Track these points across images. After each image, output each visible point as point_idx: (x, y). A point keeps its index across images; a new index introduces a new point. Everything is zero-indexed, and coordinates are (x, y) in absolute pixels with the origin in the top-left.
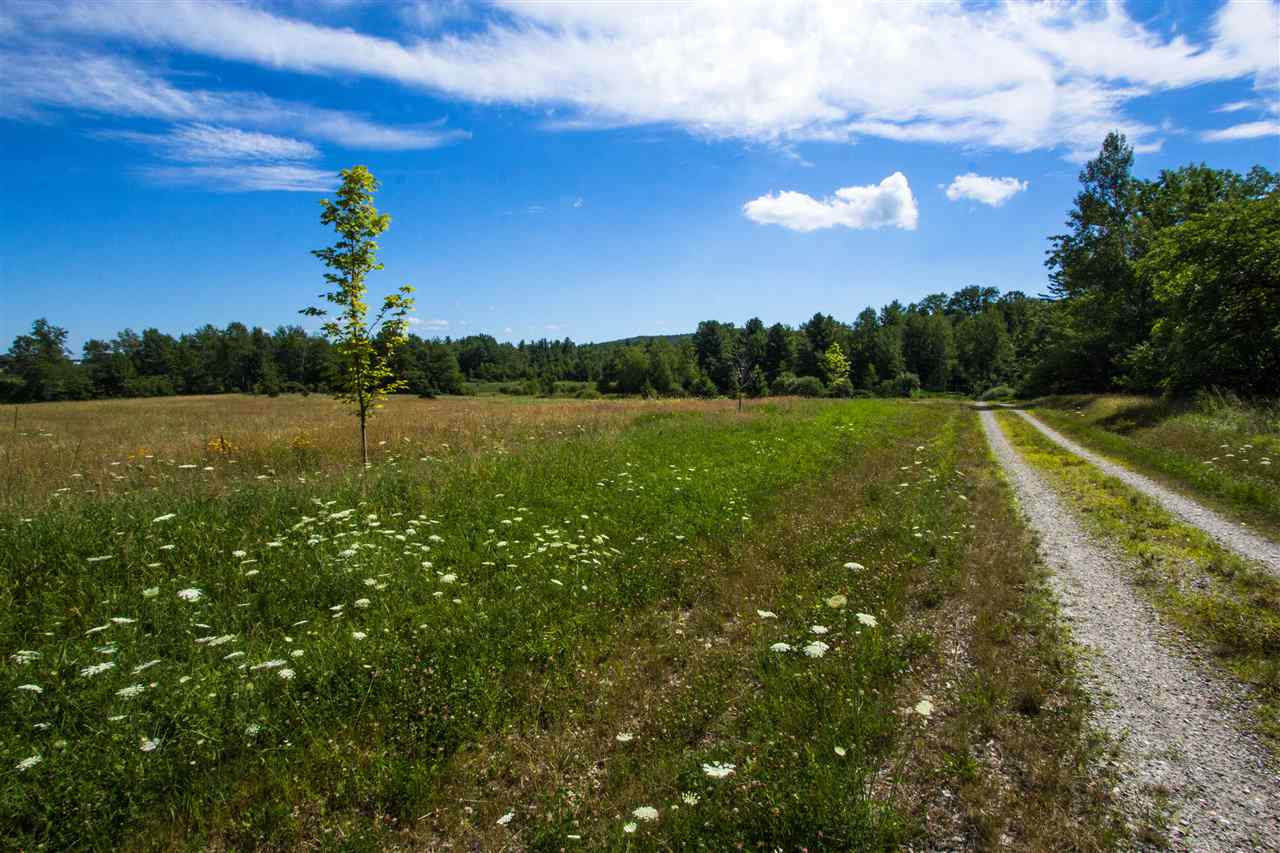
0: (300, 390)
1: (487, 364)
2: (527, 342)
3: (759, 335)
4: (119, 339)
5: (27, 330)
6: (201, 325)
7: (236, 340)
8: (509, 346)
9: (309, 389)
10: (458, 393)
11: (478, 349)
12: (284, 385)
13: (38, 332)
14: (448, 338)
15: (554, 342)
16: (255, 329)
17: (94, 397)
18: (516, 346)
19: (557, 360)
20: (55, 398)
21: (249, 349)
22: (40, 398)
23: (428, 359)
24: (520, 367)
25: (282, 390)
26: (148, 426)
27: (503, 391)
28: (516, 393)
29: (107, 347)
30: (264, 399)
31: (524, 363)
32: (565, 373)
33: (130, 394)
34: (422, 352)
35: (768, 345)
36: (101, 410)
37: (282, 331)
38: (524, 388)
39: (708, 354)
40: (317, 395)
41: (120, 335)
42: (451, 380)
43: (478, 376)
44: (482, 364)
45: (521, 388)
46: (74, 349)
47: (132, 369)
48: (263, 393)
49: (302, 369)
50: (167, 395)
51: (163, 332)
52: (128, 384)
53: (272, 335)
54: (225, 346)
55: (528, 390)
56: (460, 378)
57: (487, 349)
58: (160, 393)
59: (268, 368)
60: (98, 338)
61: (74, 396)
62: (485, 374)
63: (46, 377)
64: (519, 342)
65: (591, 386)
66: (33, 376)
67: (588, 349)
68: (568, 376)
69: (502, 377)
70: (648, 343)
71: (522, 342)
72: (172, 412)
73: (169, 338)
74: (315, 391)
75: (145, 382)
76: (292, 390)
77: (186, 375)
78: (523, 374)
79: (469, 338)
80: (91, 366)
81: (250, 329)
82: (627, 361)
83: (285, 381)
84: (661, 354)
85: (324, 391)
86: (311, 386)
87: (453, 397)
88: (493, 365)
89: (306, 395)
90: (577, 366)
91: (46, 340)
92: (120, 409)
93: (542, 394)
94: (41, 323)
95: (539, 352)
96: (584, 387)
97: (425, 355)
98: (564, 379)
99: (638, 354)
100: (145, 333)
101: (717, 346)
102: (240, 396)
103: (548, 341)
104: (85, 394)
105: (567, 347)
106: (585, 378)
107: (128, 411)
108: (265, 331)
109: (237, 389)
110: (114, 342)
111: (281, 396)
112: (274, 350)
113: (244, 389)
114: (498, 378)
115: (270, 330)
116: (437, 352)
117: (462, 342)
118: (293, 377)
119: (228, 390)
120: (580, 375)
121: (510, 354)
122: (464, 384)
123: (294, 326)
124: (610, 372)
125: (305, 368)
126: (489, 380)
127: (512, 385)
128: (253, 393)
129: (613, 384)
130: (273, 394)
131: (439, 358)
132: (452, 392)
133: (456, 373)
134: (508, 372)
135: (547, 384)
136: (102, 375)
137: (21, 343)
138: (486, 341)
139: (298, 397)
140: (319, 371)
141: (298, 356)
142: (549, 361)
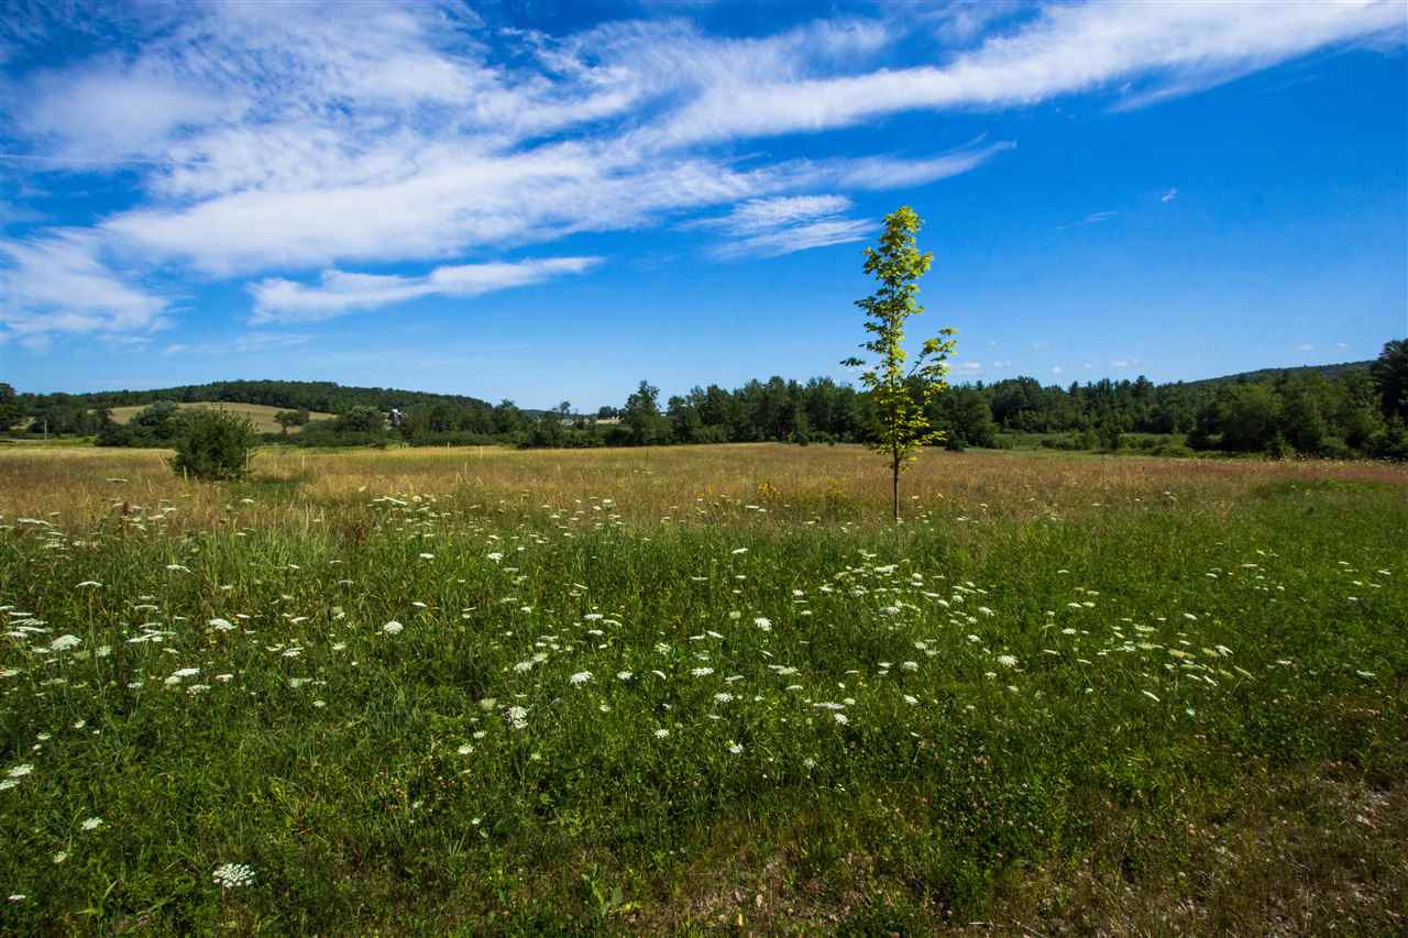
0: (827, 440)
1: (1027, 412)
2: (1083, 384)
4: (690, 395)
5: (635, 390)
6: (749, 380)
7: (776, 392)
8: (1057, 389)
9: (834, 438)
10: (990, 445)
11: (1017, 393)
12: (814, 435)
13: (642, 391)
14: (979, 383)
15: (1120, 382)
16: (791, 381)
17: (674, 443)
18: (1066, 389)
19: (1124, 406)
20: (650, 443)
21: (785, 400)
22: (641, 444)
23: (956, 407)
24: (1071, 415)
25: (811, 440)
26: (712, 468)
27: (1047, 444)
28: (1064, 447)
29: (683, 401)
30: (796, 447)
31: (1077, 411)
32: (1136, 423)
33: (696, 442)
34: (950, 399)
36: (679, 454)
37: (813, 382)
38: (1076, 442)
40: (842, 445)
41: (692, 391)
42: (982, 430)
43: (1014, 426)
44: (1020, 412)
45: (1071, 441)
46: (662, 405)
47: (699, 419)
48: (795, 441)
49: (829, 419)
50: (721, 442)
51: (721, 388)
52: (695, 432)
53: (805, 386)
54: (767, 398)
55: (1080, 444)
56: (992, 428)
57: (1027, 393)
58: (717, 440)
59: (800, 419)
60: (677, 395)
61: (661, 442)
62: (1023, 424)
63: (644, 426)
64: (1070, 384)
65: (1178, 440)
66: (637, 426)
67: (1175, 391)
68: (1141, 426)
69: (1045, 427)
70: (1280, 379)
71: (1075, 384)
72: (727, 457)
73: (725, 392)
74: (840, 441)
75: (707, 431)
76: (819, 439)
77: (736, 424)
78: (1075, 425)
79: (1005, 381)
80: (672, 417)
81: (787, 382)
82: (1240, 406)
83: (815, 431)
84: (1305, 395)
85: (847, 442)
86: (837, 436)
87: (983, 450)
88: (1033, 413)
89: (832, 444)
90: (1155, 413)
91: (645, 397)
92: (691, 454)
93: (1103, 450)
94: (644, 383)
95: (1098, 397)
96: (1165, 441)
97: (952, 402)
98: (1133, 431)
99: (1261, 393)
100: (709, 388)
102: (776, 445)
103: (1112, 381)
104: (667, 439)
105: (1141, 387)
106: (1169, 430)
107: (698, 456)
108: (799, 383)
109: (774, 437)
110: (688, 397)
111: (811, 446)
112: (805, 401)
113: (780, 438)
114: (1041, 429)
115: (802, 383)
116: (965, 399)
117: (996, 386)
118: (821, 427)
119: (767, 439)
120: (1162, 425)
121: (1057, 399)
122: (997, 435)
124: (1210, 420)
125: (832, 418)
126: (1029, 432)
127: (1060, 437)
128: (788, 443)
129: (1215, 438)
130: (803, 443)
131: (969, 406)
132: (981, 445)
133: (988, 422)
134: (1055, 422)
135: (1109, 437)
136: (679, 424)
137: (633, 399)
138: (1027, 385)
139: (825, 446)
140: (844, 421)
141: (826, 406)
142: (1113, 408)
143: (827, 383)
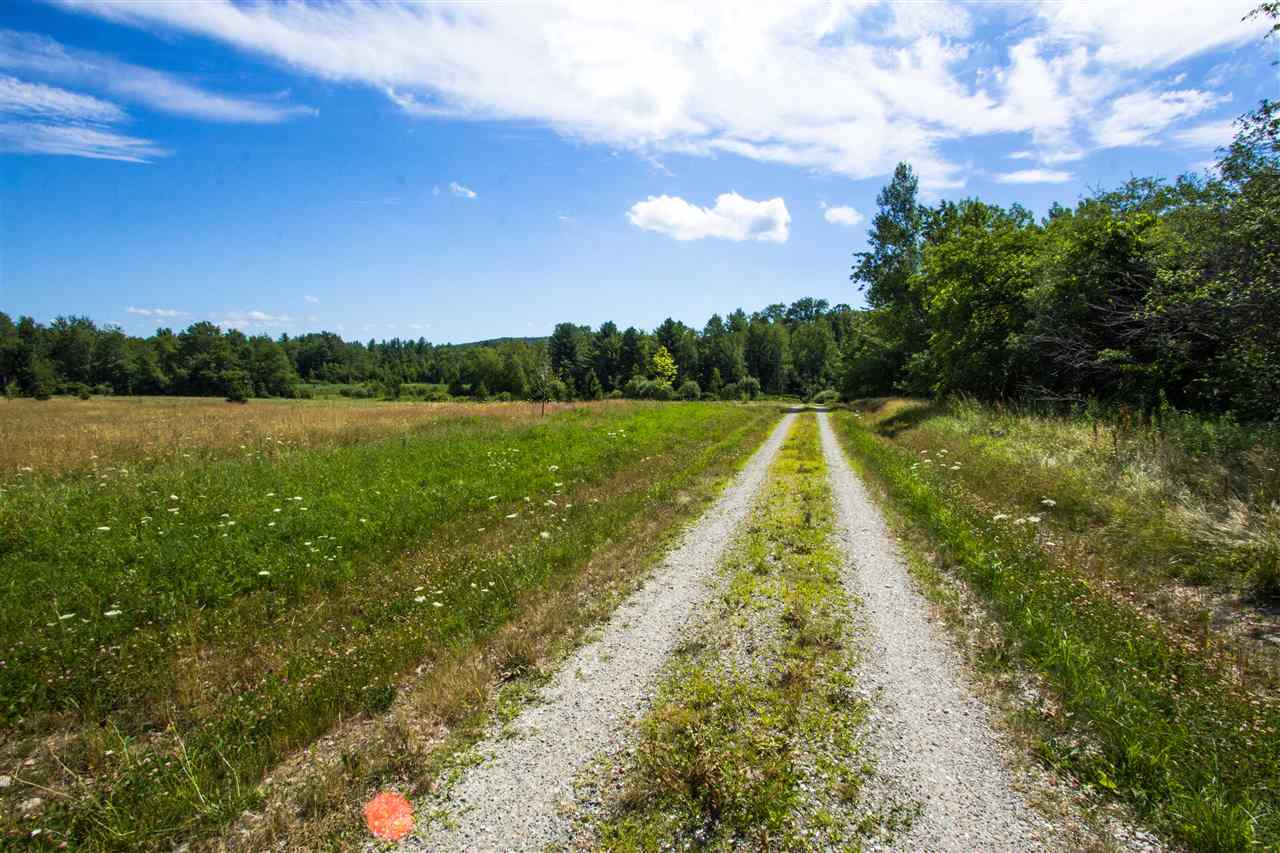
1: (331, 364)
2: (378, 342)
3: (613, 339)
8: (357, 345)
10: (291, 395)
11: (321, 347)
14: (285, 335)
15: (407, 341)
16: (23, 318)
18: (365, 344)
19: (410, 361)
23: (253, 358)
24: (369, 367)
27: (345, 394)
28: (359, 395)
31: (374, 364)
32: (419, 377)
34: (246, 349)
35: (621, 348)
37: (61, 321)
38: (369, 391)
39: (563, 357)
42: (282, 380)
43: (320, 377)
44: (325, 364)
45: (364, 391)
49: (88, 367)
55: (372, 392)
56: (292, 379)
57: (330, 347)
59: (41, 367)
62: (328, 374)
64: (368, 341)
65: (443, 388)
67: (445, 350)
68: (422, 378)
69: (348, 379)
70: (510, 345)
71: (373, 341)
76: (73, 391)
78: (373, 376)
79: (310, 335)
82: (480, 363)
83: (64, 382)
84: (515, 356)
87: (284, 400)
88: (337, 365)
90: (433, 367)
93: (388, 397)
95: (391, 353)
96: (435, 390)
97: (250, 352)
98: (417, 381)
99: (491, 354)
101: (572, 349)
103: (401, 340)
105: (421, 348)
106: (438, 382)
112: (49, 345)
114: (344, 380)
116: (264, 350)
117: (302, 339)
118: (76, 376)
120: (433, 377)
121: (357, 353)
122: (298, 386)
123: (79, 317)
124: (466, 375)
125: (93, 367)
126: (333, 382)
127: (357, 387)
129: (467, 387)
131: (267, 357)
132: (282, 395)
133: (290, 374)
134: (356, 373)
135: (393, 386)
138: (330, 340)
140: (112, 369)
141: (84, 352)
142: (402, 362)
143: (86, 325)
